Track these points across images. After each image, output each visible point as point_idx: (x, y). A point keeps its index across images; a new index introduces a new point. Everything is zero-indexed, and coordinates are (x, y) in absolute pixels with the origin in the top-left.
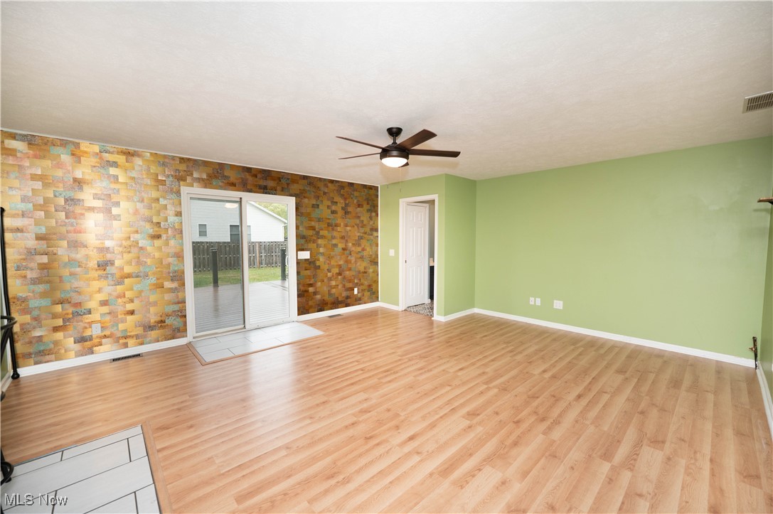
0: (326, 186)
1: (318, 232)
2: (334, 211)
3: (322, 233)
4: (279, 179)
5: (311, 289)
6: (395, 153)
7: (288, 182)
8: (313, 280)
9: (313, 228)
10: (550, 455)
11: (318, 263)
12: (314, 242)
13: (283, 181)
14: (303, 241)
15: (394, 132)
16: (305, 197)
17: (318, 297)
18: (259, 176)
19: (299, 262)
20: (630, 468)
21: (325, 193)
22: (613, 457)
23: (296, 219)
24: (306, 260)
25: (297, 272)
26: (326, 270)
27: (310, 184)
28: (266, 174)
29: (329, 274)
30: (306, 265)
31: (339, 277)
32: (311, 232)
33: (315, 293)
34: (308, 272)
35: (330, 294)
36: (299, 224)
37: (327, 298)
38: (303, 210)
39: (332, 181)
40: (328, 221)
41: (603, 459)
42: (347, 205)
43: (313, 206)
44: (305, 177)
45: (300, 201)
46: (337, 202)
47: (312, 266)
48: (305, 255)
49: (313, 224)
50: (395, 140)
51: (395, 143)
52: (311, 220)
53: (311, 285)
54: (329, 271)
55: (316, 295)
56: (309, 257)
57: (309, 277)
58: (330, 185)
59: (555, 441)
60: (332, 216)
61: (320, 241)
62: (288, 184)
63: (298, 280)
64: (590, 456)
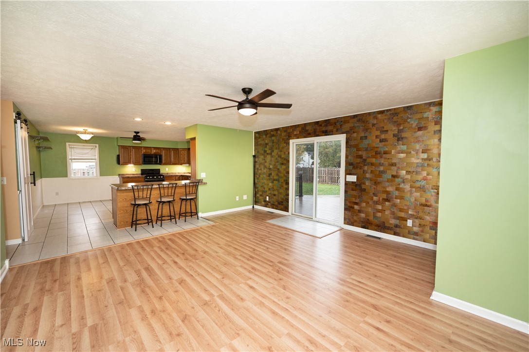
0: (376, 118)
1: (365, 160)
2: (383, 139)
3: (368, 160)
4: (335, 123)
5: (356, 207)
6: (247, 105)
7: (341, 123)
8: (358, 200)
9: (360, 157)
10: (123, 302)
11: (363, 187)
12: (360, 169)
13: (338, 124)
14: (351, 167)
15: (247, 91)
16: (354, 132)
17: (363, 215)
18: (323, 125)
19: (347, 183)
20: (75, 335)
21: (374, 125)
22: (89, 332)
23: (346, 151)
24: (352, 182)
25: (345, 191)
26: (371, 194)
27: (359, 121)
28: (327, 122)
29: (375, 198)
30: (353, 187)
31: (387, 203)
32: (359, 160)
33: (360, 211)
34: (354, 193)
35: (375, 216)
36: (348, 154)
37: (371, 218)
38: (352, 143)
39: (382, 112)
40: (376, 150)
41: (94, 325)
42: (400, 131)
43: (362, 138)
44: (355, 116)
45: (350, 136)
46: (387, 131)
47: (358, 187)
48: (353, 178)
49: (360, 153)
50: (247, 97)
51: (247, 98)
52: (358, 150)
53: (356, 204)
54: (375, 195)
55: (360, 212)
56: (355, 180)
57: (355, 197)
58: (379, 116)
59: (130, 308)
60: (381, 145)
61: (366, 168)
62: (341, 125)
63: (345, 197)
64: (103, 319)
